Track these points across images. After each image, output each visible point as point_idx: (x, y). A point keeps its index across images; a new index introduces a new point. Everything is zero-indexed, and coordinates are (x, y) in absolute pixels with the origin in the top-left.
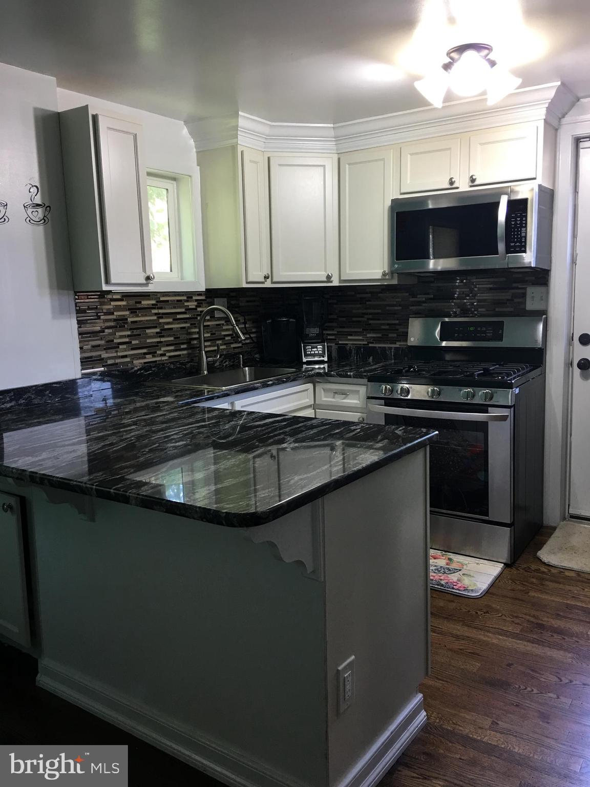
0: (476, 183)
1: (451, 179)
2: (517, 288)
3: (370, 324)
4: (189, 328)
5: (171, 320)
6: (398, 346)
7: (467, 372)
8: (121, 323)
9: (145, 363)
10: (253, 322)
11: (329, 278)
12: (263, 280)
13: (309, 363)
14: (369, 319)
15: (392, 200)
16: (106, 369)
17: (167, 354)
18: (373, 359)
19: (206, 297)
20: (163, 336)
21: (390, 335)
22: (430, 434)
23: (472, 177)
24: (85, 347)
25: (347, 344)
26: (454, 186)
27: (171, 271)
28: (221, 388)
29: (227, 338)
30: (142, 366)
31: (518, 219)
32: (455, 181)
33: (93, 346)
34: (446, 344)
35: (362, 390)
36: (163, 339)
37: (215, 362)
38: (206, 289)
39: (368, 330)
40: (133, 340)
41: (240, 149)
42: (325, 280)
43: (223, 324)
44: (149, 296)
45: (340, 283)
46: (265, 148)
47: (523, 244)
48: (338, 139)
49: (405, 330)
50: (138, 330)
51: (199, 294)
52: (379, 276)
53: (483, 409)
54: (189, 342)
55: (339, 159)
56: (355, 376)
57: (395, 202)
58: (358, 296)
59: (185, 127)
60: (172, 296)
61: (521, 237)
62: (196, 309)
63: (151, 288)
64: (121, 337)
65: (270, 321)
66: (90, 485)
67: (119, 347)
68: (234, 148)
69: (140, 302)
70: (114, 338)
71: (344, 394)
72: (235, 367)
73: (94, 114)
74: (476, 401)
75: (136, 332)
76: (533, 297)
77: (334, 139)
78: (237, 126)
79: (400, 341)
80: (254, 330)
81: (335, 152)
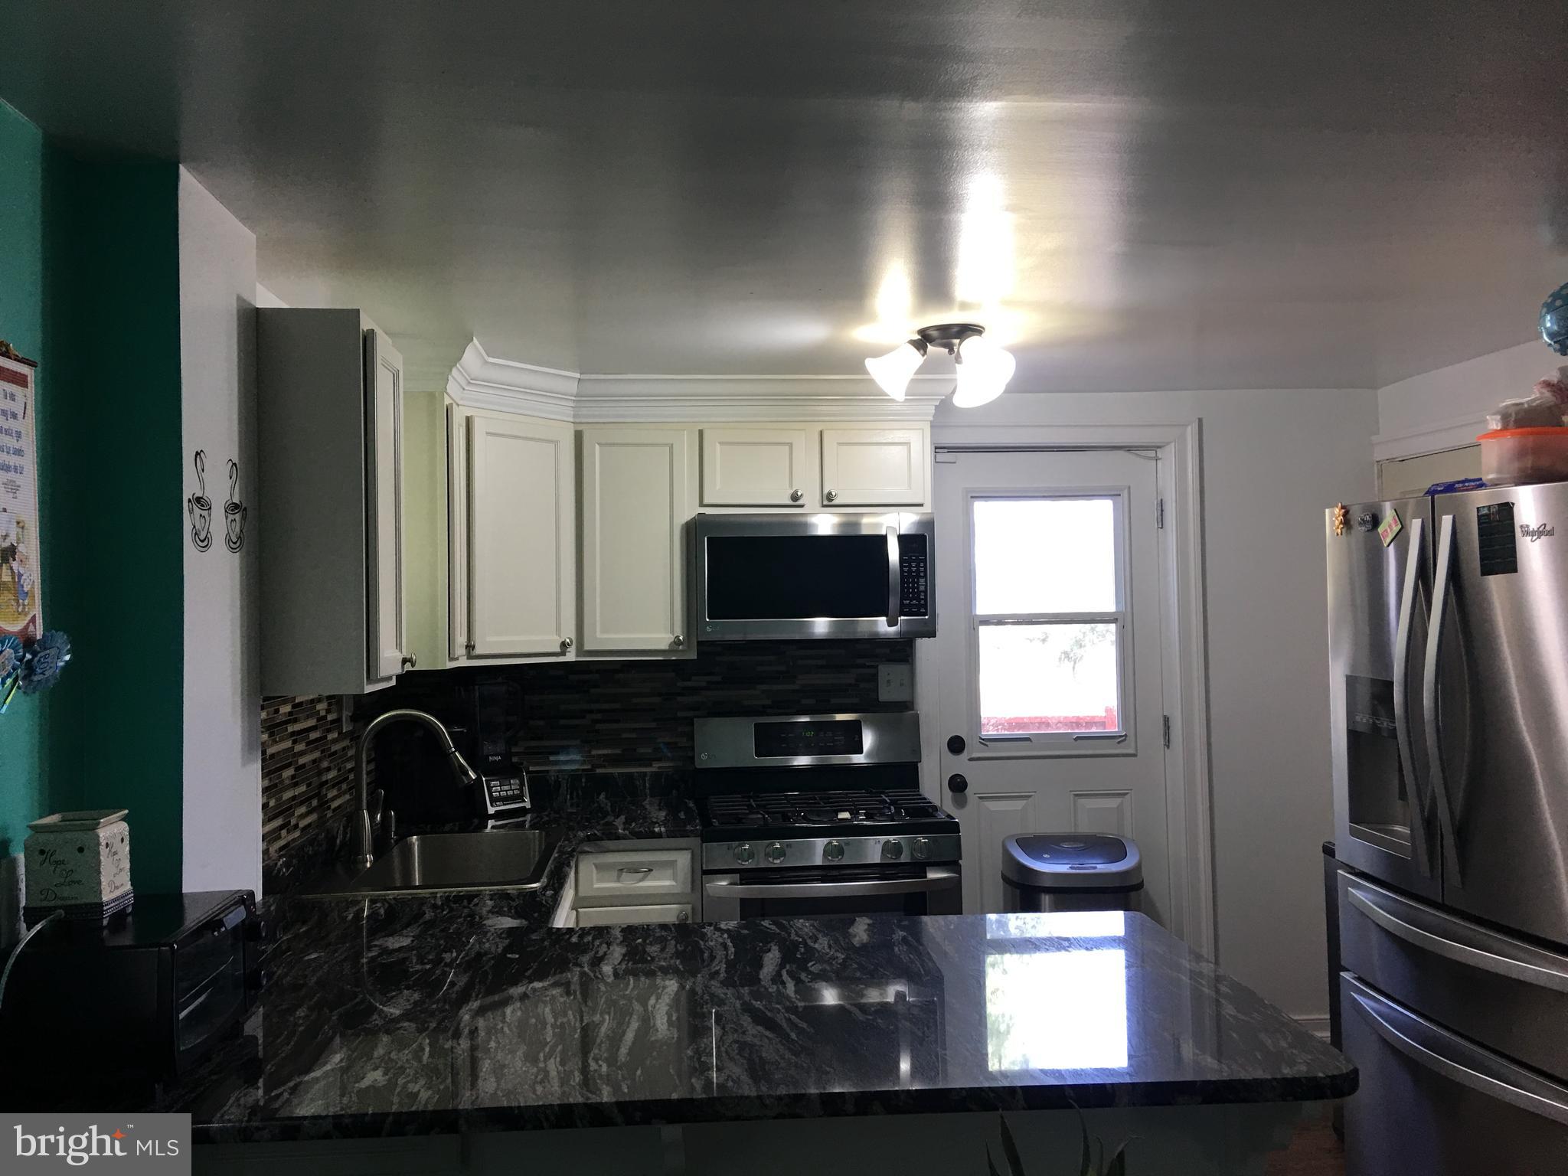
0: (835, 502)
1: (798, 488)
2: (864, 666)
3: (598, 731)
4: (320, 760)
5: (304, 746)
11: (563, 647)
14: (596, 722)
18: (608, 798)
23: (830, 492)
25: (548, 771)
26: (799, 502)
31: (914, 564)
32: (801, 495)
42: (558, 650)
45: (577, 656)
46: (462, 398)
47: (922, 602)
48: (581, 399)
52: (664, 646)
55: (580, 434)
61: (919, 592)
73: (369, 330)
74: (906, 858)
76: (888, 681)
77: (573, 398)
78: (456, 360)
79: (660, 759)
81: (572, 420)
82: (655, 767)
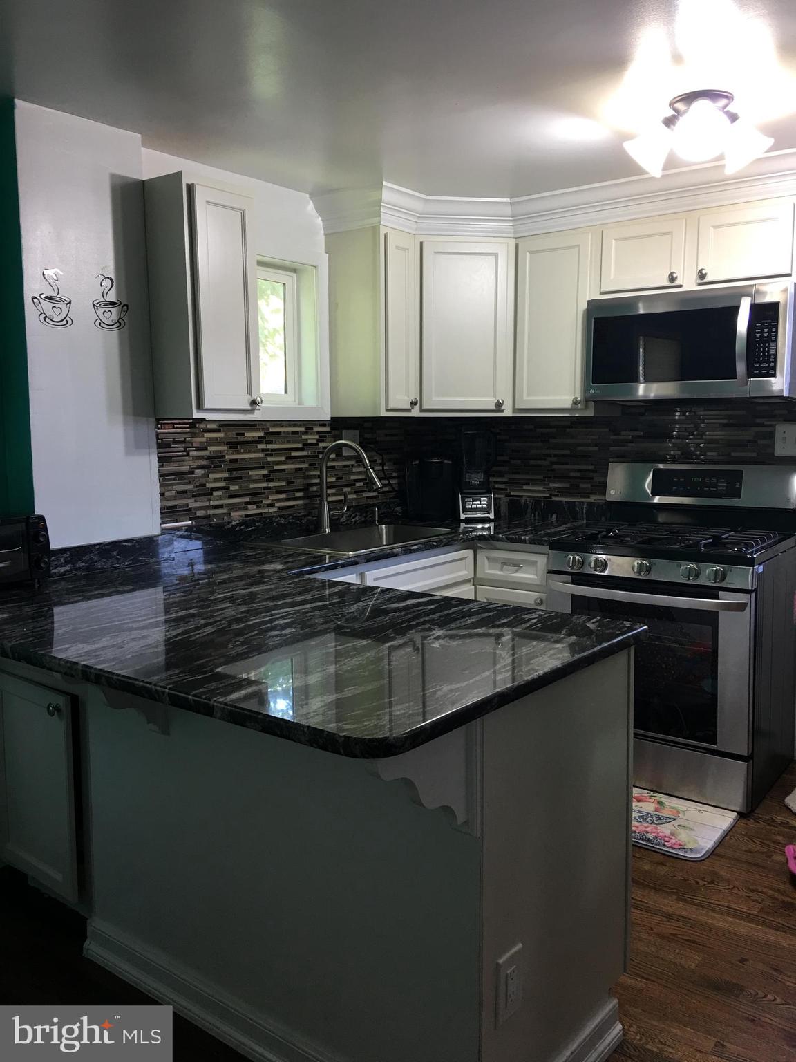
0: (708, 279)
1: (672, 274)
2: (762, 425)
3: (553, 470)
4: (307, 469)
5: (283, 459)
6: (593, 501)
7: (689, 540)
8: (216, 462)
9: (246, 516)
10: (394, 464)
11: (499, 406)
12: (409, 407)
13: (468, 521)
14: (553, 463)
15: (588, 301)
16: (194, 523)
17: (276, 505)
18: (557, 518)
19: (331, 429)
20: (272, 480)
21: (582, 486)
22: (636, 629)
23: (701, 271)
24: (168, 493)
25: (522, 496)
26: (676, 283)
27: (286, 393)
28: (347, 553)
29: (357, 485)
30: (243, 520)
31: (765, 330)
32: (676, 277)
33: (178, 492)
34: (659, 500)
35: (541, 561)
36: (271, 485)
37: (340, 516)
38: (332, 418)
39: (550, 477)
40: (233, 484)
41: (383, 231)
42: (494, 408)
43: (353, 465)
44: (255, 425)
45: (514, 412)
46: (416, 230)
47: (772, 364)
48: (516, 218)
49: (602, 479)
50: (239, 471)
51: (322, 423)
52: (568, 405)
53: (711, 593)
54: (306, 488)
55: (517, 246)
56: (532, 542)
57: (593, 305)
58: (538, 430)
59: (311, 201)
60: (286, 427)
61: (769, 355)
62: (317, 444)
63: (257, 416)
64: (216, 480)
65: (417, 462)
66: (161, 687)
67: (212, 494)
68: (375, 230)
69: (243, 434)
70: (207, 482)
71: (517, 565)
72: (368, 523)
73: (190, 183)
74: (702, 581)
75: (235, 474)
76: (784, 438)
77: (511, 219)
78: (380, 201)
79: (595, 494)
80: (395, 474)
81: (512, 236)
82: (591, 500)
